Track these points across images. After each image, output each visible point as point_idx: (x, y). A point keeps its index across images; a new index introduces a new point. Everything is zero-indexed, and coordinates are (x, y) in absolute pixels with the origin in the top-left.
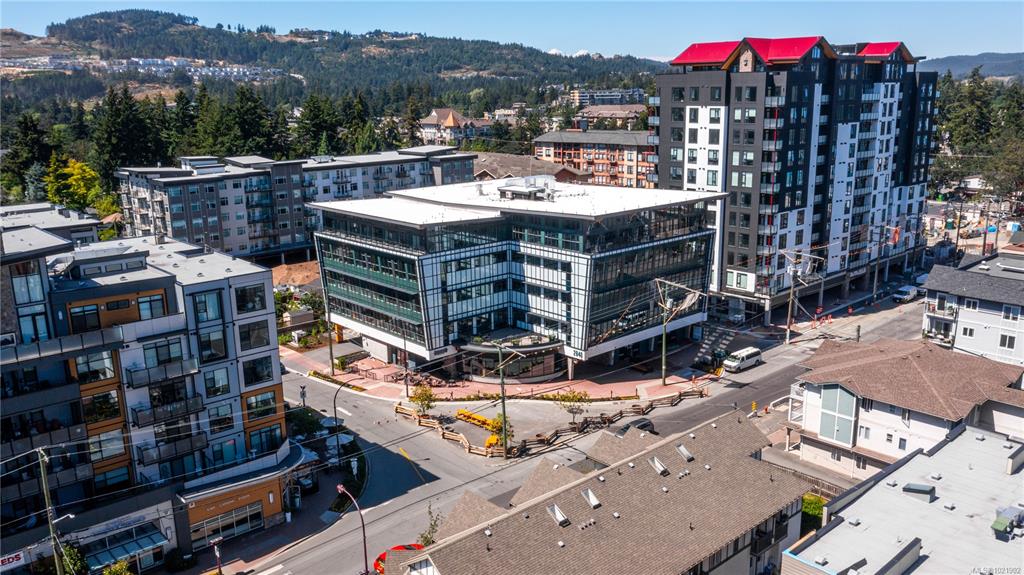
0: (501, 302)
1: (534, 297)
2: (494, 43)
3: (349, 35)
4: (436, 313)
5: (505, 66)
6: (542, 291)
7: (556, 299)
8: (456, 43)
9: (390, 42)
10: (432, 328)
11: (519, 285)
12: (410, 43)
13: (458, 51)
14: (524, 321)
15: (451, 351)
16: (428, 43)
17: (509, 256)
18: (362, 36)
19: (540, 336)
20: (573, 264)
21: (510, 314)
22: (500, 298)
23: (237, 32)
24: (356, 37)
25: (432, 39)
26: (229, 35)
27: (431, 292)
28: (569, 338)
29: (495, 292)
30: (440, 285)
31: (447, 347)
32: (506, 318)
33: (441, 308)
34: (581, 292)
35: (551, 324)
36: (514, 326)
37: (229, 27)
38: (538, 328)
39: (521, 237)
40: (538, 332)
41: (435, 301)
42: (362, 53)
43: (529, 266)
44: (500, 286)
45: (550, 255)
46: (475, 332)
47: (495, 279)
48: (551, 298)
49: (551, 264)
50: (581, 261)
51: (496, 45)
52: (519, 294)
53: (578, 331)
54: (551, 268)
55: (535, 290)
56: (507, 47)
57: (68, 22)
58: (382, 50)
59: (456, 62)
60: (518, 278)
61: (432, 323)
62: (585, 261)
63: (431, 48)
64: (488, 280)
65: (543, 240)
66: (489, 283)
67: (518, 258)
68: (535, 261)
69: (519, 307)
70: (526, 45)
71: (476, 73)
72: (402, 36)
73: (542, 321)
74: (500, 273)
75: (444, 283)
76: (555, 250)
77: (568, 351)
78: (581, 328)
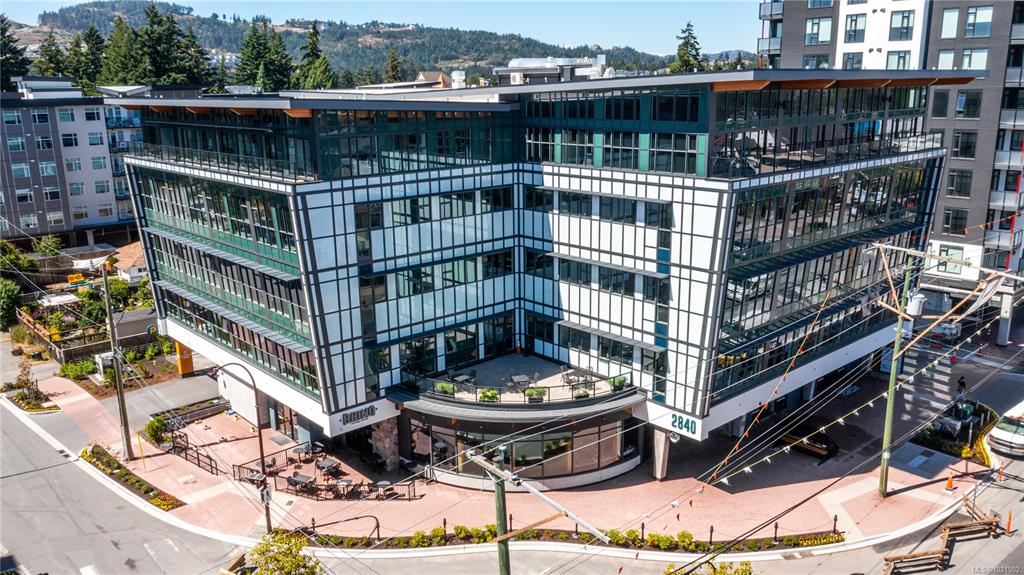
0: (499, 298)
1: (575, 289)
2: (491, 33)
3: (345, 25)
4: (344, 324)
5: (502, 56)
6: (595, 274)
7: (629, 291)
8: (454, 34)
9: (385, 33)
10: (336, 361)
11: (539, 262)
12: (407, 33)
13: (455, 41)
14: (550, 339)
15: (385, 410)
16: (425, 33)
17: (518, 197)
18: (358, 26)
19: (589, 377)
20: (676, 208)
21: (520, 325)
22: (497, 291)
23: (232, 21)
24: (352, 27)
25: (429, 30)
26: (224, 25)
27: (332, 275)
28: (660, 385)
29: (486, 276)
30: (353, 259)
31: (375, 404)
32: (509, 333)
33: (357, 313)
34: (696, 275)
35: (614, 349)
36: (529, 351)
37: (224, 17)
38: (584, 358)
39: (546, 155)
40: (584, 365)
41: (341, 297)
42: (358, 43)
43: (564, 219)
44: (498, 263)
45: (618, 190)
46: (441, 365)
47: (488, 247)
48: (616, 289)
49: (619, 210)
50: (701, 197)
51: (493, 36)
52: (539, 280)
53: (687, 370)
54: (618, 219)
55: (578, 272)
56: (504, 37)
57: (61, 11)
58: (378, 39)
59: (453, 53)
60: (538, 245)
61: (334, 349)
62: (713, 198)
63: (428, 38)
64: (471, 250)
65: (598, 155)
66: (473, 258)
67: (538, 200)
68: (577, 203)
69: (539, 309)
70: (524, 36)
71: (473, 63)
72: (399, 26)
73: (594, 342)
74: (498, 234)
75: (364, 252)
76: (631, 177)
77: (657, 415)
78: (693, 362)
